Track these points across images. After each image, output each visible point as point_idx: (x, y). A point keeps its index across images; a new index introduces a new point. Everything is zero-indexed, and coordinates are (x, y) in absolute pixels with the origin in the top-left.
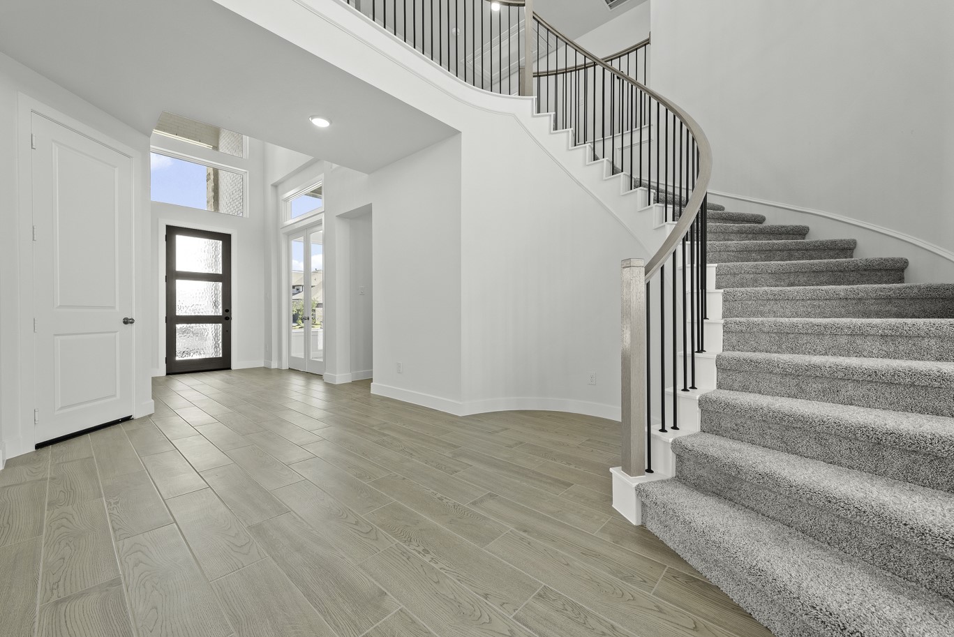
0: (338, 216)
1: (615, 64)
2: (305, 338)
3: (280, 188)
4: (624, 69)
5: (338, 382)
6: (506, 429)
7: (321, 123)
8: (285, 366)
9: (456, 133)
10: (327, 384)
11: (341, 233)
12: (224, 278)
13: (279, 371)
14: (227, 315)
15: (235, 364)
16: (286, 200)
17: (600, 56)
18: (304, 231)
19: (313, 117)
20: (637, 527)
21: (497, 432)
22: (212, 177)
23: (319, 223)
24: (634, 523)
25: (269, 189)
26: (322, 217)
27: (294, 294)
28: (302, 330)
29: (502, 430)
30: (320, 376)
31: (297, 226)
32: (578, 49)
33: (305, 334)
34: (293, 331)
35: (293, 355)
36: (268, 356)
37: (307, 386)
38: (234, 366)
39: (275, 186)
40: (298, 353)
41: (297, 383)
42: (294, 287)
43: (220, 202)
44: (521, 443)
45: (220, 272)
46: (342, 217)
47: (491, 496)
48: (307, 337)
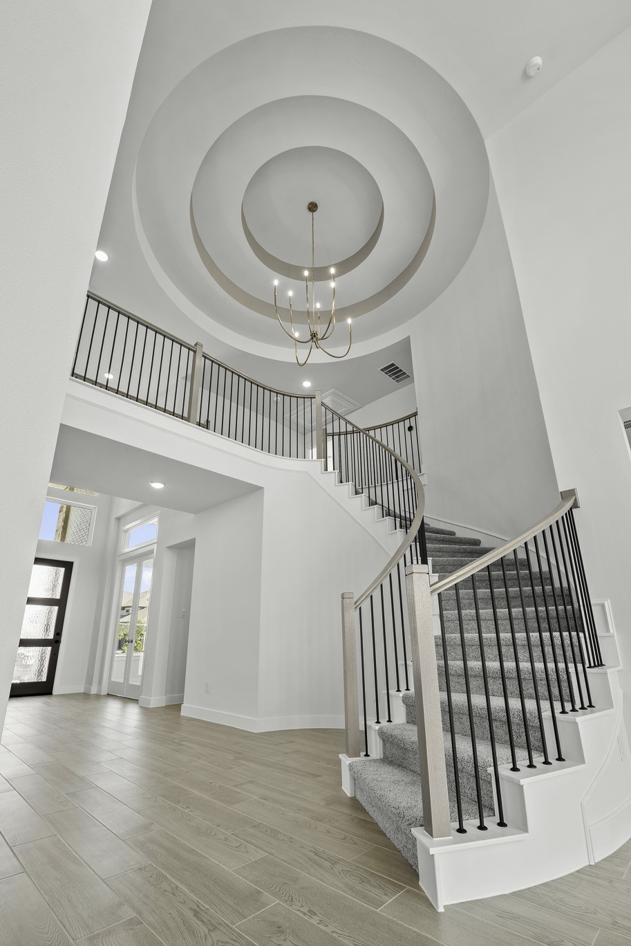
0: (169, 547)
1: (372, 433)
2: (126, 664)
3: (122, 521)
4: (378, 438)
5: (152, 706)
6: (292, 742)
7: (157, 486)
8: (104, 692)
9: (258, 489)
10: (141, 707)
11: (169, 561)
12: (61, 603)
13: (98, 696)
14: (57, 638)
15: (57, 688)
16: (126, 531)
17: (361, 427)
18: (138, 558)
19: (152, 482)
20: (351, 798)
21: (282, 744)
22: (65, 509)
23: (151, 552)
24: (349, 796)
25: (113, 521)
26: (155, 547)
27: (122, 616)
28: (125, 655)
29: (288, 743)
30: (136, 701)
31: (132, 554)
32: (347, 422)
33: (127, 658)
34: (116, 655)
35: (113, 679)
36: (89, 681)
37: (123, 710)
38: (55, 691)
39: (118, 519)
40: (118, 677)
41: (113, 707)
42: (123, 608)
43: (68, 531)
44: (298, 751)
45: (58, 597)
46: (171, 548)
47: (251, 782)
48: (128, 660)
